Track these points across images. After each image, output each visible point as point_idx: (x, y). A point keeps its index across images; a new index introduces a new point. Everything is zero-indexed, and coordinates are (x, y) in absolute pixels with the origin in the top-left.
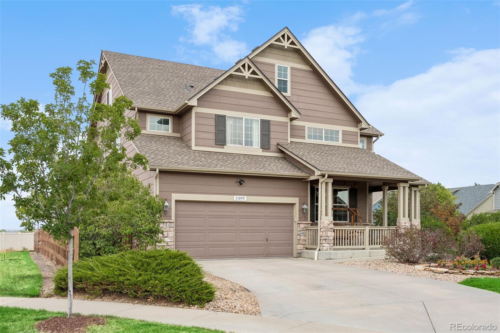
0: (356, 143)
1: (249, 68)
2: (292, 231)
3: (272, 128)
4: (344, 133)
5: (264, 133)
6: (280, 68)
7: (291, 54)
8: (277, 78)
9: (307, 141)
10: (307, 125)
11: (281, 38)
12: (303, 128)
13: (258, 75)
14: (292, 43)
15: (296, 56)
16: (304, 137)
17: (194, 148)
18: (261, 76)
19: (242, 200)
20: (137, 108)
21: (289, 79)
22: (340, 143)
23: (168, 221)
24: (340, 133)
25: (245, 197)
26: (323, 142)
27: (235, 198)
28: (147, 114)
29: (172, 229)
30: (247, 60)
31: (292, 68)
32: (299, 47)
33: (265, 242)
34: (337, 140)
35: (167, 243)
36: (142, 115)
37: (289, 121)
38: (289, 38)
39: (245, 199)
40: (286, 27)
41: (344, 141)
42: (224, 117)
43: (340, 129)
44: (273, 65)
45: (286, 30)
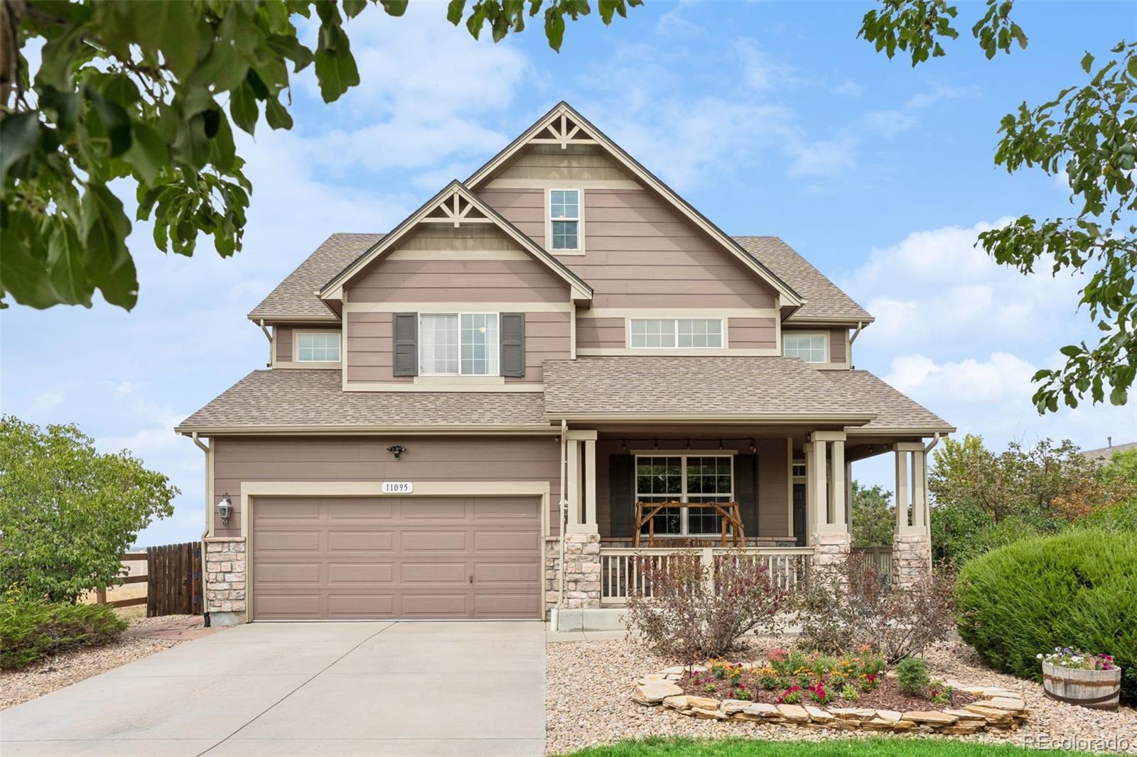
0: (772, 343)
1: (463, 203)
2: (537, 560)
3: (530, 330)
4: (734, 325)
5: (508, 342)
6: (557, 196)
7: (586, 162)
8: (549, 218)
9: (630, 349)
10: (629, 314)
11: (552, 130)
12: (618, 325)
13: (484, 216)
14: (581, 134)
15: (596, 162)
16: (621, 343)
17: (346, 387)
18: (491, 218)
19: (400, 491)
20: (264, 320)
21: (580, 218)
22: (724, 349)
23: (231, 539)
24: (724, 326)
25: (410, 484)
26: (676, 350)
27: (385, 488)
28: (294, 331)
29: (240, 556)
30: (456, 188)
31: (587, 192)
32: (597, 140)
33: (467, 584)
34: (715, 341)
35: (230, 583)
36: (284, 333)
37: (572, 310)
38: (570, 125)
39: (410, 488)
40: (563, 101)
41: (733, 343)
42: (412, 317)
43: (723, 314)
44: (541, 192)
45: (563, 109)
